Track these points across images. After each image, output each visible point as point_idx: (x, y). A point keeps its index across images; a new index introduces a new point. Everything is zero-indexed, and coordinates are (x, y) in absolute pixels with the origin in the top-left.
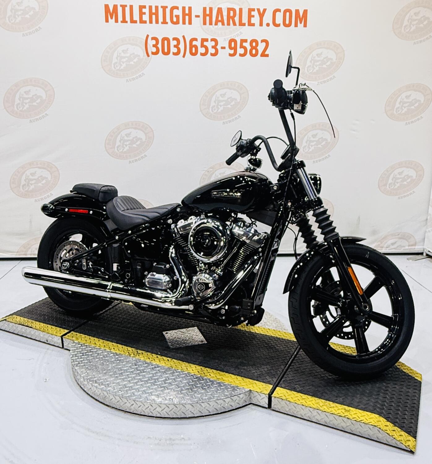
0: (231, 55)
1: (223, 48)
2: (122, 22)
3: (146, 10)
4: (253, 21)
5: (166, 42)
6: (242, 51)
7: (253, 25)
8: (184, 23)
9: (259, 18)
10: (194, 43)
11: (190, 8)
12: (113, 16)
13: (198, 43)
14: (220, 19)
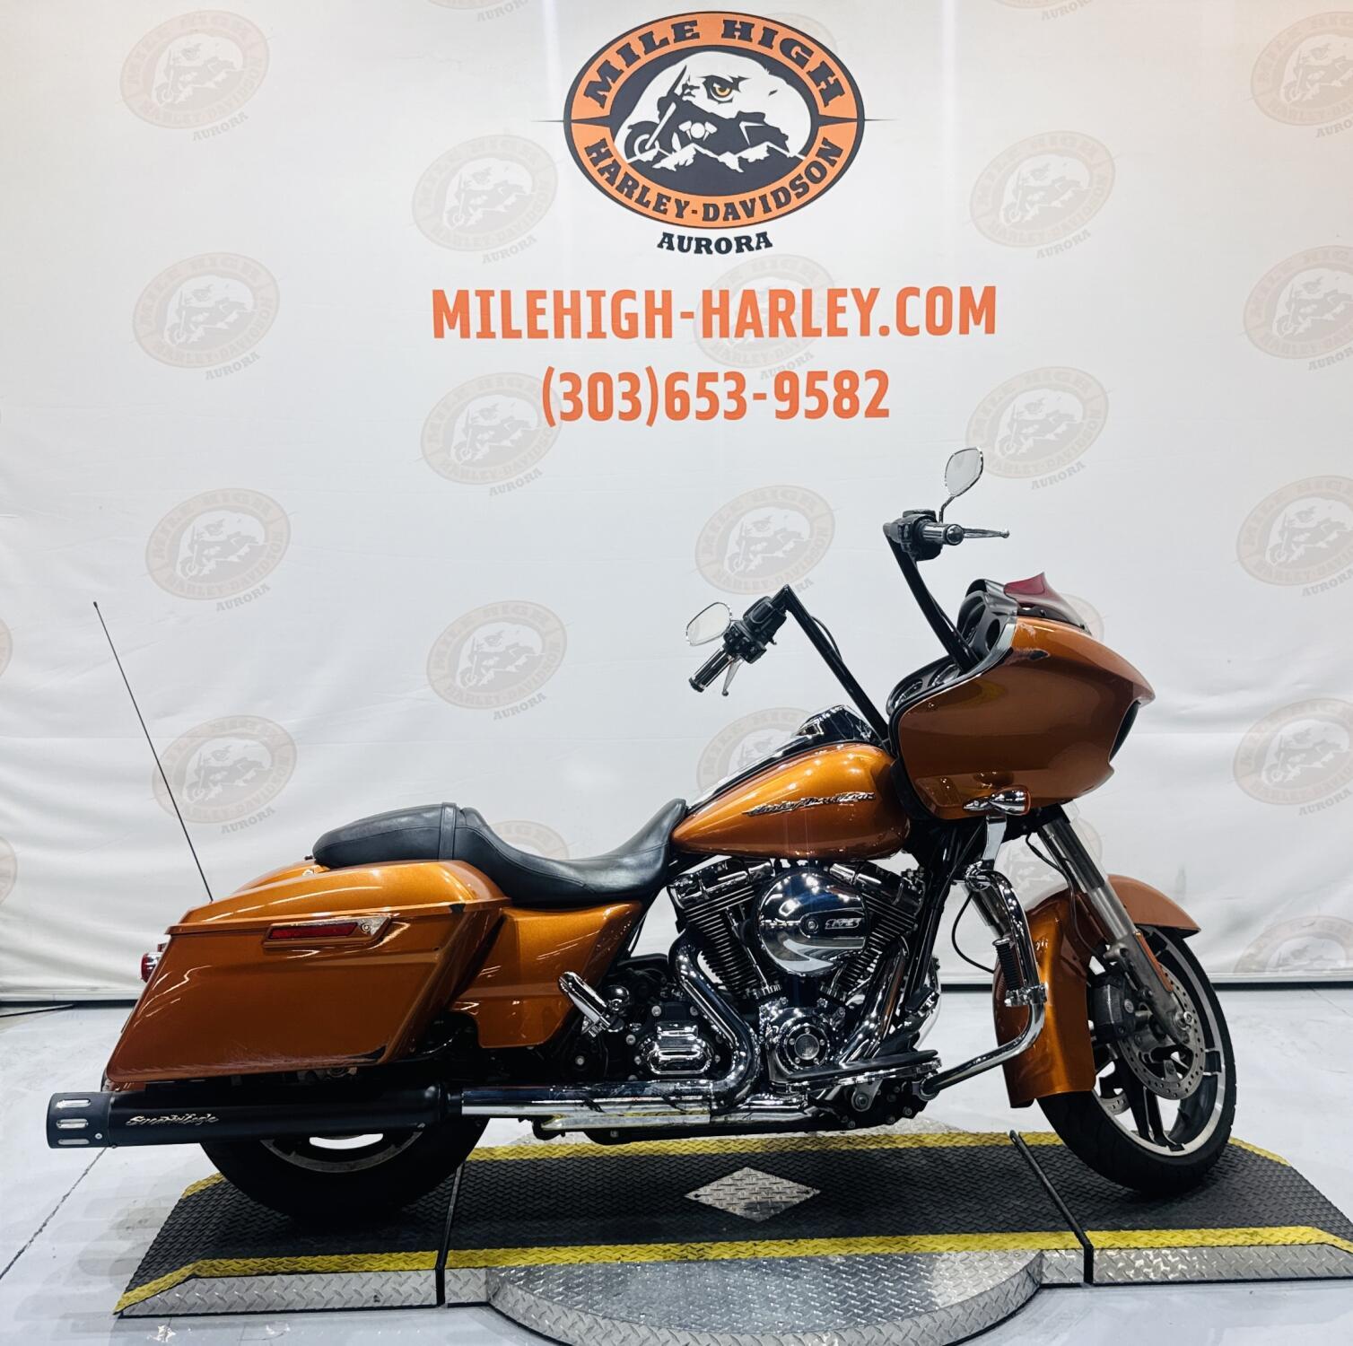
0: (780, 415)
1: (760, 396)
2: (480, 335)
3: (547, 304)
4: (842, 320)
5: (600, 386)
6: (812, 403)
7: (843, 332)
8: (650, 333)
9: (858, 315)
10: (679, 385)
11: (667, 295)
12: (456, 321)
13: (690, 387)
14: (749, 319)
